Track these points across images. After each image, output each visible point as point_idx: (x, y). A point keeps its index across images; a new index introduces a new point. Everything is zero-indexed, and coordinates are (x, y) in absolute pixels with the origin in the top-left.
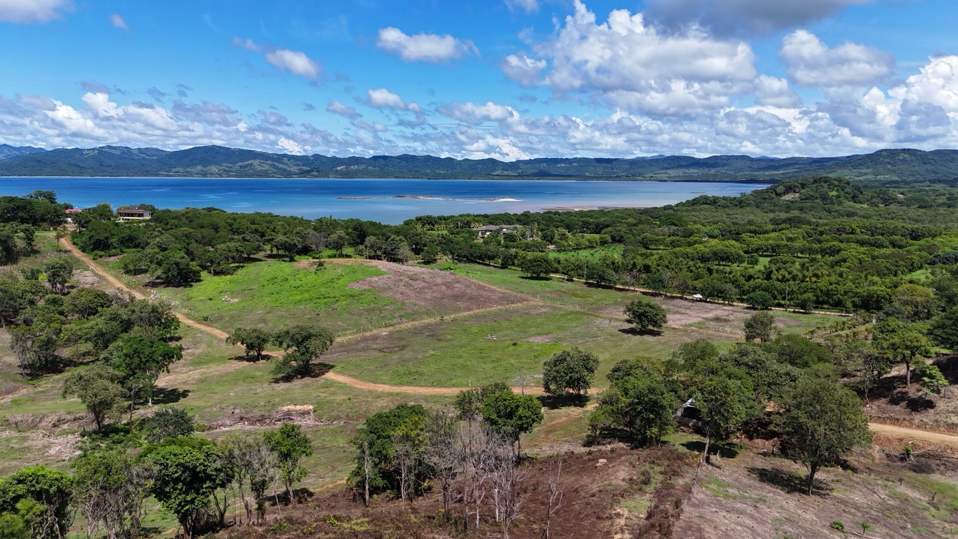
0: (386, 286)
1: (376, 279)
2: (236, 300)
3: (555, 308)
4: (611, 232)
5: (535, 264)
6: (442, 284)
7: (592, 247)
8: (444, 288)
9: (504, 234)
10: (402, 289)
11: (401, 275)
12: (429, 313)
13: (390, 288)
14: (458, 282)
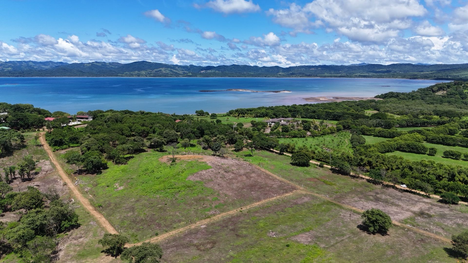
0: (210, 178)
1: (205, 173)
2: (122, 188)
3: (314, 198)
4: (343, 123)
5: (300, 157)
6: (244, 175)
7: (332, 133)
8: (244, 178)
9: (282, 125)
10: (219, 180)
11: (220, 168)
12: (234, 205)
13: (212, 180)
14: (254, 172)
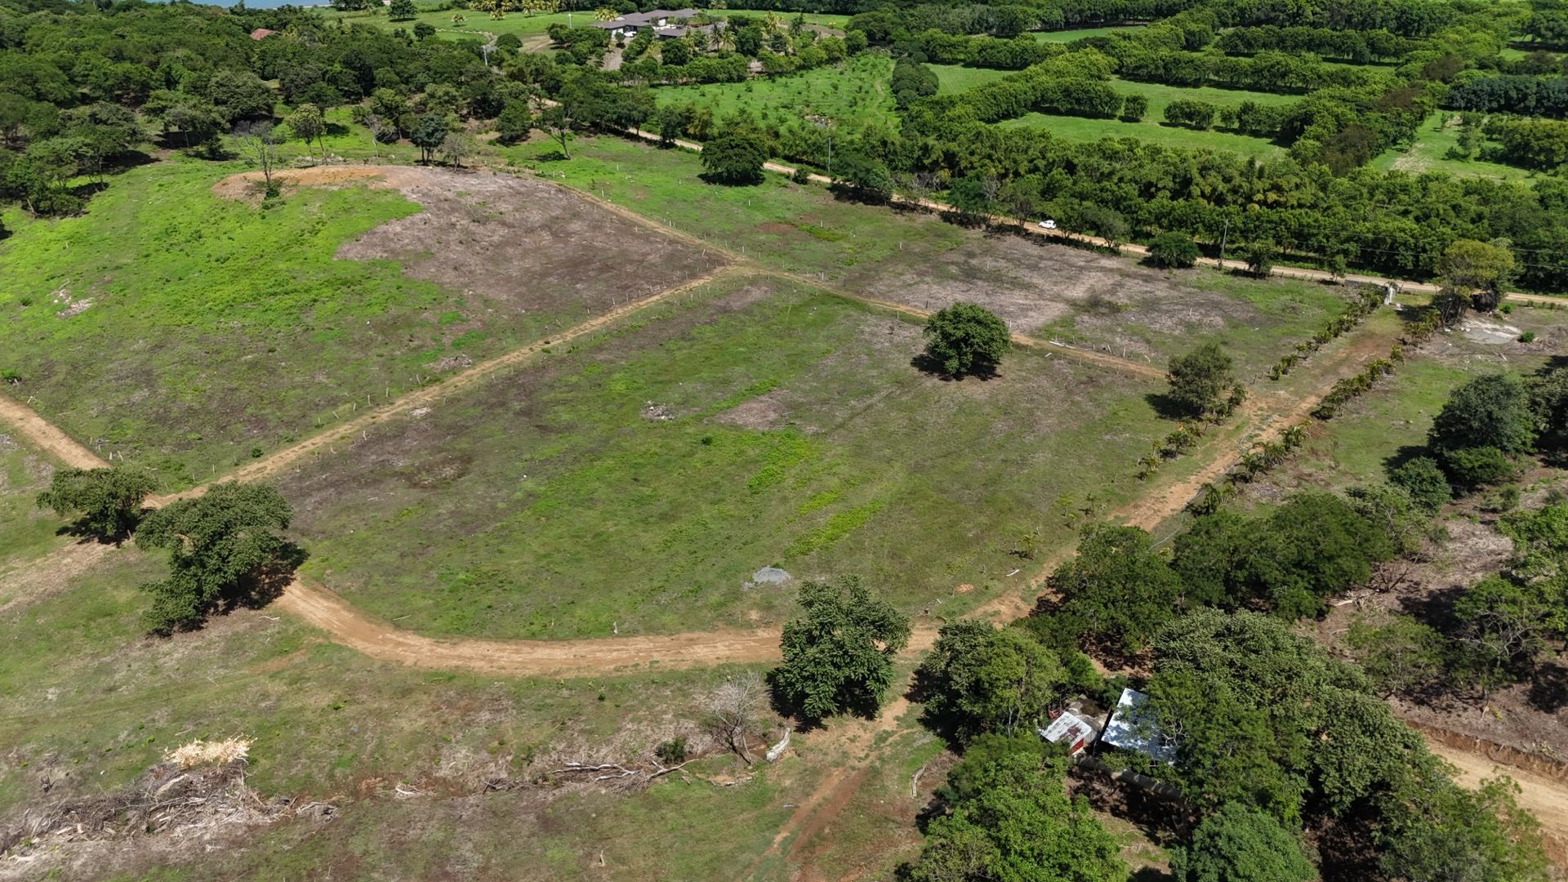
0: (421, 248)
1: (398, 229)
2: (84, 304)
3: (779, 286)
4: (867, 23)
5: (730, 152)
6: (543, 227)
7: (833, 60)
8: (546, 238)
9: (663, 37)
10: (456, 253)
11: (453, 210)
12: (519, 332)
13: (429, 254)
14: (576, 215)
